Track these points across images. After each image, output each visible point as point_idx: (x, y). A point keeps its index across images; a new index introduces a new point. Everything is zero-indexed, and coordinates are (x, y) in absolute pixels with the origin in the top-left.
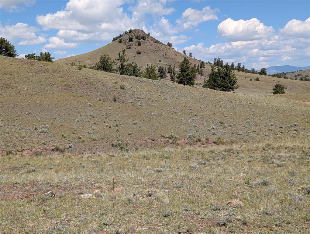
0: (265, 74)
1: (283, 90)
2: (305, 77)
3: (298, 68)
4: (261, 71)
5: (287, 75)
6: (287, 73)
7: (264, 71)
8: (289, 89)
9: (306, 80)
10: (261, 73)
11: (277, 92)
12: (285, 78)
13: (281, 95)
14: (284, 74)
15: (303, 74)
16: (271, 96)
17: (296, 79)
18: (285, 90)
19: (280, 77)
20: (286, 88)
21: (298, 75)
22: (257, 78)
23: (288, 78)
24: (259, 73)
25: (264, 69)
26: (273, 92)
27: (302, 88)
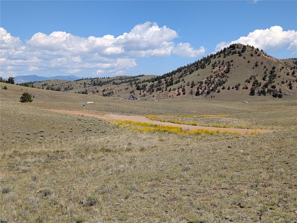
0: (13, 83)
1: (30, 98)
2: (52, 87)
3: (45, 78)
4: (9, 80)
5: (34, 85)
6: (35, 82)
7: (12, 80)
8: (37, 97)
9: (52, 89)
10: (8, 82)
11: (25, 100)
12: (32, 87)
13: (28, 103)
14: (31, 83)
15: (49, 84)
16: (18, 104)
17: (43, 88)
18: (32, 99)
19: (28, 86)
20: (34, 97)
21: (45, 85)
22: (5, 86)
23: (35, 87)
24: (7, 82)
25: (12, 78)
26: (21, 100)
27: (49, 96)
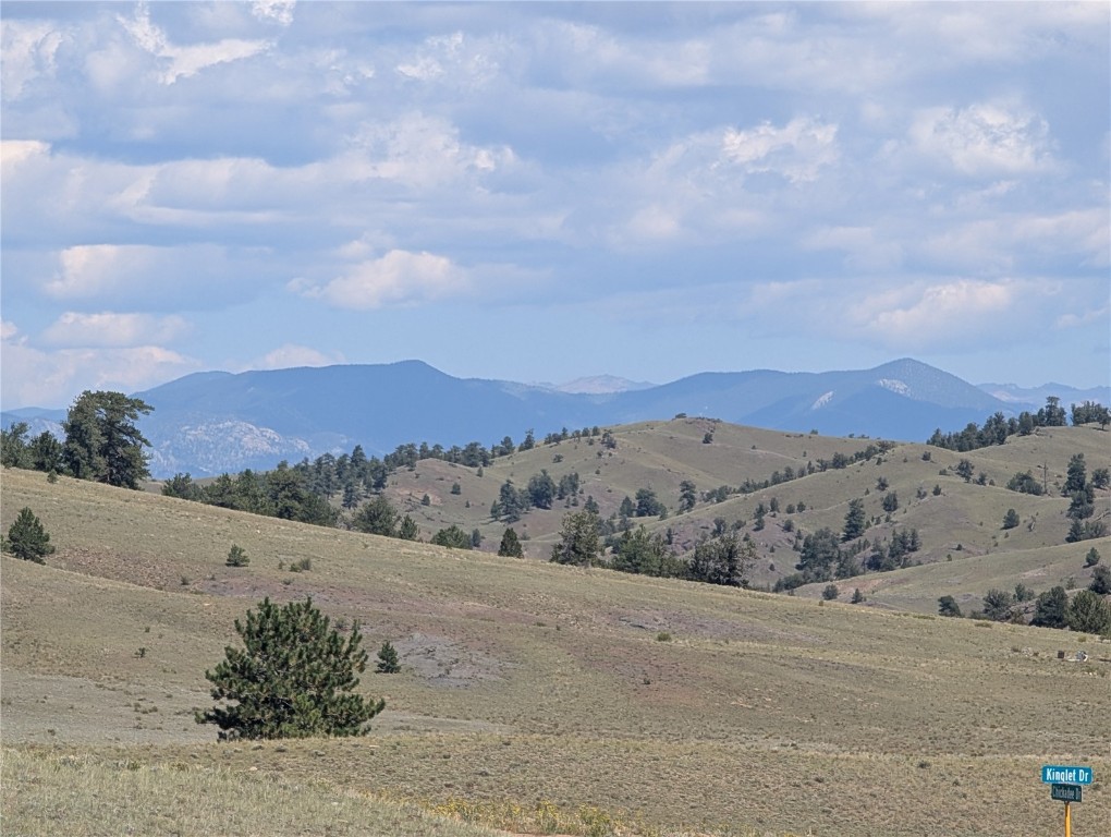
0: (123, 470)
1: (346, 681)
2: (626, 527)
3: (539, 397)
4: (75, 430)
5: (398, 492)
6: (405, 457)
7: (110, 428)
8: (429, 668)
9: (633, 560)
10: (69, 453)
11: (272, 702)
12: (375, 521)
13: (314, 742)
14: (358, 472)
15: (590, 483)
16: (182, 759)
17: (510, 547)
18: (368, 685)
19: (315, 515)
20: (389, 663)
21: (540, 496)
22: (26, 516)
23: (408, 532)
24: (45, 457)
25: (115, 402)
26: (224, 704)
27: (590, 656)
